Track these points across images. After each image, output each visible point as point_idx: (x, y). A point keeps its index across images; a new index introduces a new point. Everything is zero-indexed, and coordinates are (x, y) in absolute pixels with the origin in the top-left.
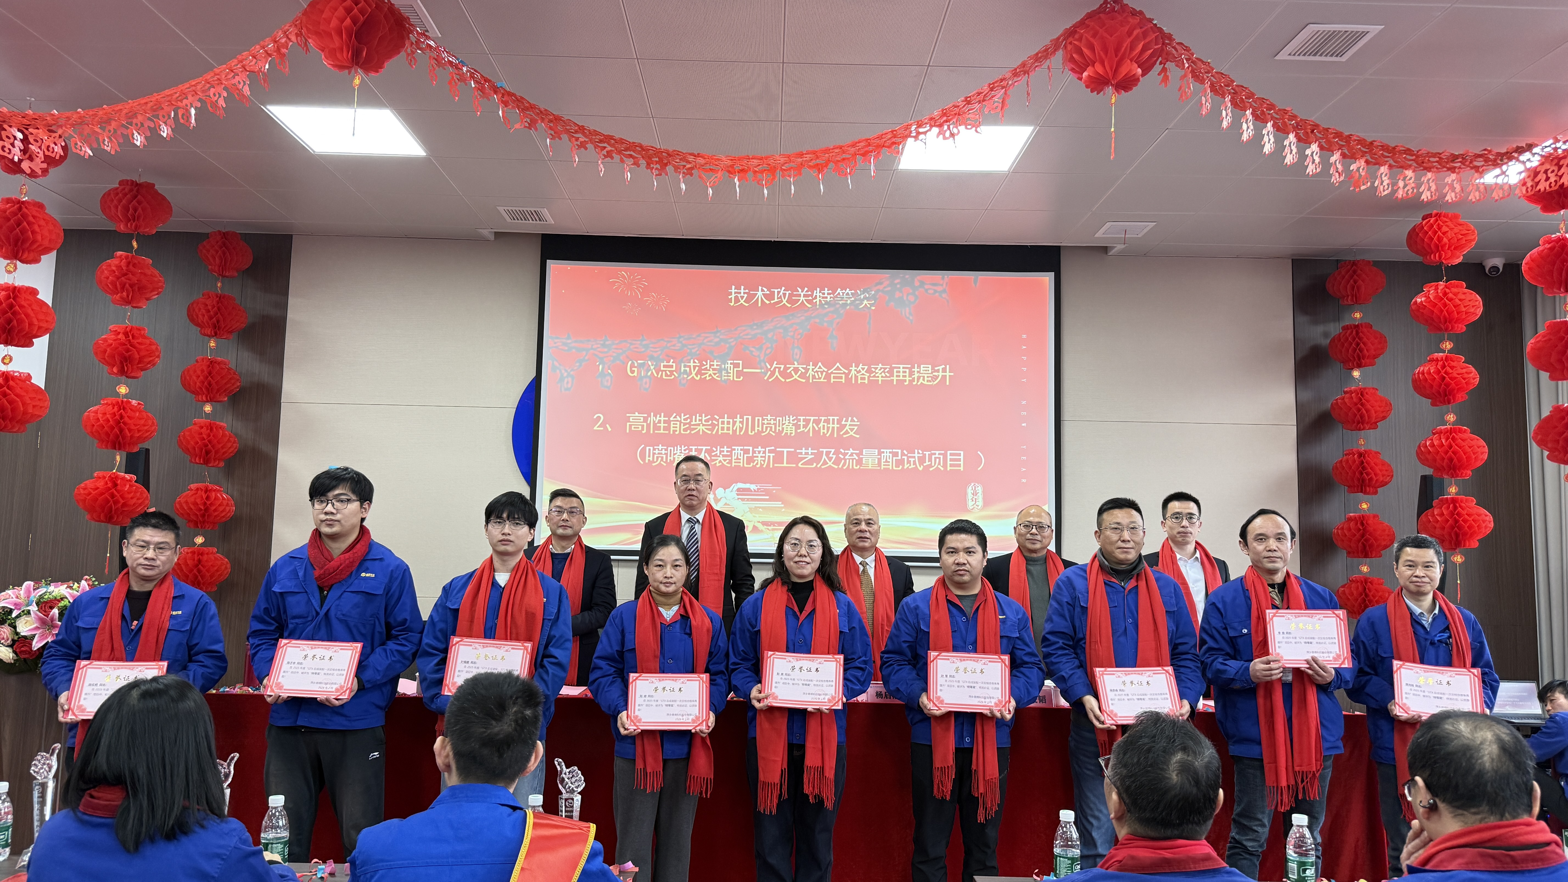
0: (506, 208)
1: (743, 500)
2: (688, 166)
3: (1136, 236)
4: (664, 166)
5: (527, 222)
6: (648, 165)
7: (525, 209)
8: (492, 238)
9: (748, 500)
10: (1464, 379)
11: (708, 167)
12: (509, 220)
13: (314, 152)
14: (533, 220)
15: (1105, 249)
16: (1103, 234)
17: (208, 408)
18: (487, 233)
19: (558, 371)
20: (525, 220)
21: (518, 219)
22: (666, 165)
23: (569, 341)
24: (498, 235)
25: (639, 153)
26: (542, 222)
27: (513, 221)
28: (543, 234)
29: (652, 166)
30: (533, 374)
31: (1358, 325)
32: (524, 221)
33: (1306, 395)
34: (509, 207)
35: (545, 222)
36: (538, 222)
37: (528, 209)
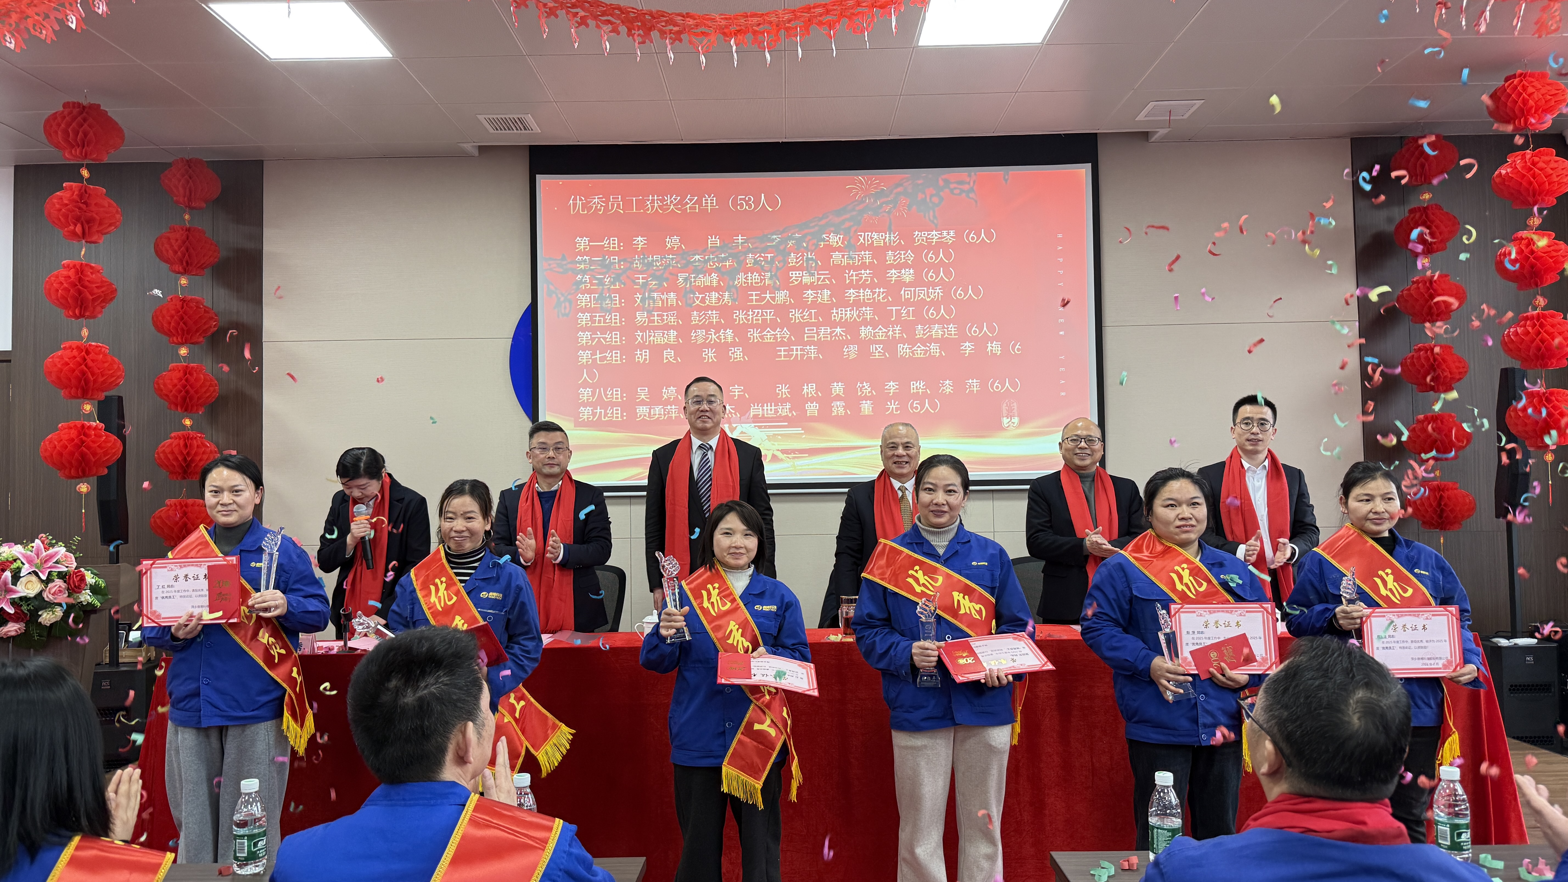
0: (487, 116)
1: (760, 427)
2: (676, 29)
3: (1182, 117)
4: (648, 29)
5: (511, 132)
6: (629, 30)
7: (507, 117)
8: (476, 153)
9: (765, 427)
10: (1552, 257)
11: (699, 30)
12: (491, 131)
13: (270, 59)
14: (517, 129)
15: (1145, 136)
16: (1142, 118)
17: (183, 351)
18: (469, 147)
19: (554, 295)
20: (509, 129)
21: (501, 129)
22: (650, 29)
23: (564, 262)
24: (482, 149)
25: (618, 17)
26: (527, 132)
27: (496, 131)
28: (531, 146)
29: (633, 32)
30: (528, 301)
31: (1427, 208)
32: (508, 131)
34: (491, 117)
35: (531, 132)
36: (523, 131)
37: (511, 117)
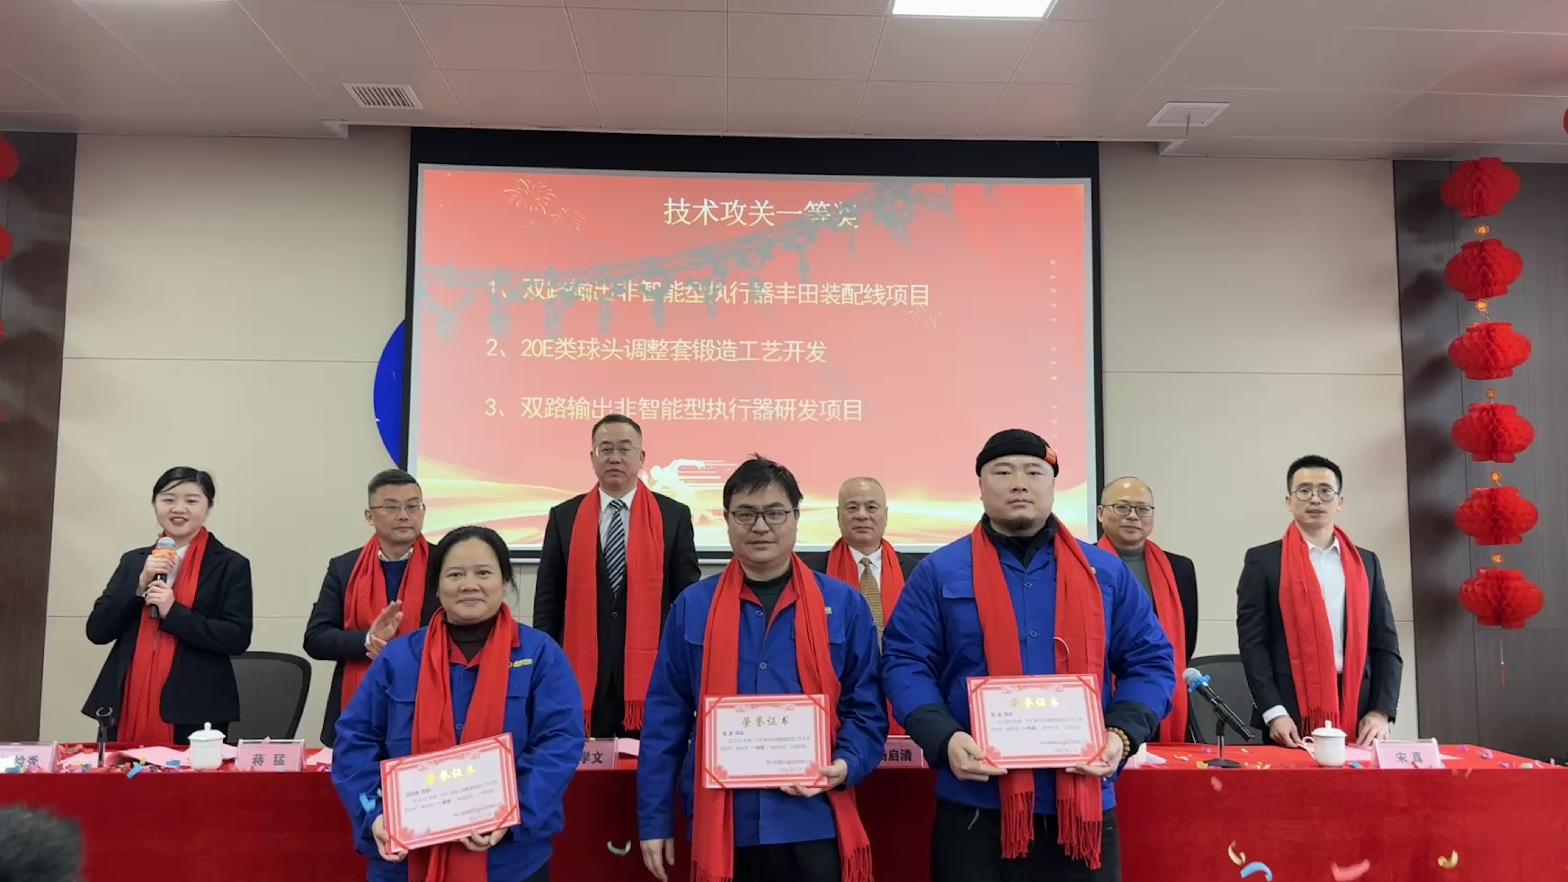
0: (354, 85)
1: (690, 482)
3: (1203, 123)
5: (387, 107)
7: (379, 85)
8: (345, 134)
9: (697, 482)
12: (361, 105)
14: (394, 105)
15: (1155, 146)
16: (1154, 126)
18: (336, 127)
19: (435, 311)
21: (374, 104)
24: (353, 130)
26: (407, 108)
27: (368, 106)
28: (414, 129)
30: (402, 317)
31: (1482, 243)
32: (383, 106)
33: (1416, 335)
34: (360, 85)
35: (411, 108)
36: (402, 107)
37: (386, 86)
